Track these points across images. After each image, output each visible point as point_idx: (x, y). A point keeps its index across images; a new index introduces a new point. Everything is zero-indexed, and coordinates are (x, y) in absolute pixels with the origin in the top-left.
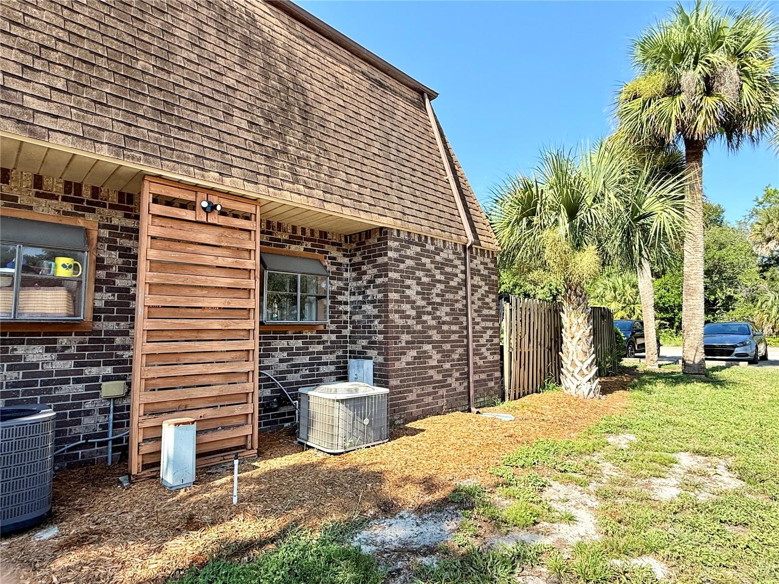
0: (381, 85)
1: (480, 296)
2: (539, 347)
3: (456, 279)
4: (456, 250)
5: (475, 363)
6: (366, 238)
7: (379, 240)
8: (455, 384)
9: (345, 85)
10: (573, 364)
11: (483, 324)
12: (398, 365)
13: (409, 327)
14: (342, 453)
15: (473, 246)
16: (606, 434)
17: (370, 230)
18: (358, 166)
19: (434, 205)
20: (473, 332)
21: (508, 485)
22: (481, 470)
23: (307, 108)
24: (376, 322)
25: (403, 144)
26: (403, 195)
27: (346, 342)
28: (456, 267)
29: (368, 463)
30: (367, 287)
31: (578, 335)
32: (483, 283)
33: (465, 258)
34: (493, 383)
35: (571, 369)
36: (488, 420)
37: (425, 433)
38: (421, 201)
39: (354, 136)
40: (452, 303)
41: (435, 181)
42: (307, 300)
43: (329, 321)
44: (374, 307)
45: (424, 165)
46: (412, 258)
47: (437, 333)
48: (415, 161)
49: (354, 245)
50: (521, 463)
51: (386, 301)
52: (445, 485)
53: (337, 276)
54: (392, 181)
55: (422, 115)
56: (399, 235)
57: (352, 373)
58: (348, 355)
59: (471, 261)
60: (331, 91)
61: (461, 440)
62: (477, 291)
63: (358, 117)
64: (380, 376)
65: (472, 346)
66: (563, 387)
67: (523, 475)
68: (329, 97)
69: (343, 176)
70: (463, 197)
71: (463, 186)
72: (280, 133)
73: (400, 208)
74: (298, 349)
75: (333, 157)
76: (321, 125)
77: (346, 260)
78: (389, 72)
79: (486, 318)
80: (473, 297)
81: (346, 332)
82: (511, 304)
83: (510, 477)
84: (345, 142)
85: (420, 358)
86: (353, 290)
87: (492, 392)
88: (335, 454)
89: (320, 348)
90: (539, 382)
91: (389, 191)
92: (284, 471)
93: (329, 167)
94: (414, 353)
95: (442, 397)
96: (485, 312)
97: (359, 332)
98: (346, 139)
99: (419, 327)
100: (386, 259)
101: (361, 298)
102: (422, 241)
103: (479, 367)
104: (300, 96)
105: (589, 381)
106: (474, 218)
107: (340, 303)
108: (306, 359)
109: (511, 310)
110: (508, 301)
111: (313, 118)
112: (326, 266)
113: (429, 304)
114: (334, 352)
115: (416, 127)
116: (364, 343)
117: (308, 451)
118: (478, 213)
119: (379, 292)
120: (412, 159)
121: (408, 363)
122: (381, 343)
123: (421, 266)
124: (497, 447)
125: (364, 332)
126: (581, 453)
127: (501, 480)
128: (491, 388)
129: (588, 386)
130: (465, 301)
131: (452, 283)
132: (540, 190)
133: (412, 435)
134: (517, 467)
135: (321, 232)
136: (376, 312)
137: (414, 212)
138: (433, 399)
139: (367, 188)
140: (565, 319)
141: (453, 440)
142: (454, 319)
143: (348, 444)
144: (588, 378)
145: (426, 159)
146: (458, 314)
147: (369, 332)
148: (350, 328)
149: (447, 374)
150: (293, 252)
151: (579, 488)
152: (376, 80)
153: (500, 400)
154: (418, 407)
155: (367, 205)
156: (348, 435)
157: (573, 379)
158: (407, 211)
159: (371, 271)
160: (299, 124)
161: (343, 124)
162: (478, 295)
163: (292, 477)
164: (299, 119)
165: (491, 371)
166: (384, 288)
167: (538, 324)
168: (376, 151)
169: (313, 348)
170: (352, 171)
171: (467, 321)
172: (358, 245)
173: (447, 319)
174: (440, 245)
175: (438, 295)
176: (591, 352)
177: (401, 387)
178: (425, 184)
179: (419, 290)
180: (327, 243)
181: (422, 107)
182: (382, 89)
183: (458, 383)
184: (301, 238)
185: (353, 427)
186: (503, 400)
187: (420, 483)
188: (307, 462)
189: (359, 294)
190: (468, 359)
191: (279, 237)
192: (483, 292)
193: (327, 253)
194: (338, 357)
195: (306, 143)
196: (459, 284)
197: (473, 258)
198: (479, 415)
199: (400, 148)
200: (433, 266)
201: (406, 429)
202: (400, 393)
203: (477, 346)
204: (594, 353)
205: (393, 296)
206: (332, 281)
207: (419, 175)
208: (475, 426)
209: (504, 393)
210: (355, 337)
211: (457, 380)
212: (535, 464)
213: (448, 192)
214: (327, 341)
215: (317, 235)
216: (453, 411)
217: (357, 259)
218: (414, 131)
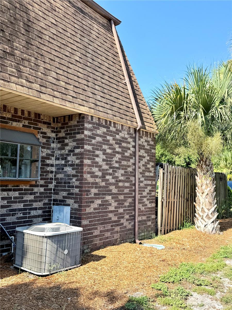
0: (82, 12)
1: (144, 163)
2: (181, 198)
3: (129, 151)
4: (130, 131)
5: (139, 209)
6: (69, 120)
7: (78, 122)
8: (126, 223)
9: (57, 9)
10: (203, 210)
11: (145, 182)
12: (88, 210)
13: (96, 183)
14: (48, 275)
15: (141, 129)
16: (224, 259)
17: (72, 115)
18: (65, 68)
19: (116, 100)
20: (139, 188)
21: (165, 296)
22: (145, 285)
23: (30, 24)
24: (74, 180)
25: (97, 55)
26: (96, 92)
27: (51, 193)
28: (129, 143)
29: (67, 282)
30: (68, 155)
31: (206, 192)
32: (146, 155)
33: (135, 137)
34: (150, 223)
35: (201, 214)
36: (148, 249)
37: (106, 259)
38: (108, 97)
39: (63, 46)
40: (125, 168)
41: (117, 83)
42: (23, 162)
43: (39, 178)
44: (73, 169)
45: (110, 71)
46: (100, 136)
47: (116, 188)
48: (104, 68)
49: (60, 125)
50: (172, 280)
51: (81, 165)
52: (122, 297)
53: (46, 146)
54: (88, 81)
55: (110, 36)
56: (92, 119)
57: (55, 216)
58: (52, 202)
59: (139, 140)
60: (47, 12)
61: (131, 264)
62: (142, 160)
63: (66, 33)
64: (75, 218)
65: (138, 197)
66: (196, 226)
67: (174, 288)
68: (45, 17)
69: (54, 75)
70: (135, 95)
71: (135, 88)
72: (9, 40)
73: (93, 101)
74: (15, 198)
75: (47, 60)
76: (39, 37)
77: (53, 135)
78: (88, 3)
79: (147, 178)
80: (139, 164)
81: (51, 186)
82: (164, 169)
83: (166, 290)
84: (56, 51)
85: (103, 205)
86: (58, 156)
87: (150, 229)
88: (42, 276)
89: (32, 197)
90: (180, 222)
91: (86, 88)
92: (5, 290)
93: (44, 68)
94: (99, 202)
95: (117, 232)
96: (147, 174)
97: (60, 186)
98: (57, 48)
99: (103, 184)
100: (83, 136)
101: (63, 162)
102: (107, 124)
103: (142, 211)
104: (25, 14)
105: (213, 222)
106: (142, 110)
107: (48, 165)
108: (21, 206)
109: (164, 173)
110: (162, 167)
111: (34, 31)
112: (39, 139)
113: (110, 168)
114: (42, 200)
115: (105, 44)
116: (65, 194)
117: (22, 274)
118: (144, 107)
119: (77, 159)
120: (102, 67)
121: (95, 209)
122: (77, 194)
123: (106, 142)
124: (156, 269)
125: (65, 187)
126: (209, 272)
127: (159, 292)
128: (149, 226)
129: (212, 225)
130: (134, 166)
131: (126, 154)
132: (186, 93)
133: (97, 260)
134: (169, 283)
135: (36, 114)
136: (74, 172)
137: (103, 104)
138: (111, 234)
139: (71, 85)
140: (198, 180)
141: (126, 264)
142: (127, 178)
143: (52, 268)
144: (212, 220)
145: (111, 67)
146: (129, 175)
147: (69, 187)
148: (54, 183)
149: (121, 216)
150: (15, 127)
151: (210, 296)
152: (78, 8)
153: (154, 234)
154: (100, 240)
155: (71, 97)
156: (52, 262)
157: (202, 220)
158: (98, 103)
159: (71, 144)
160: (23, 35)
161: (55, 37)
162: (142, 163)
163: (11, 294)
164: (23, 31)
165: (149, 214)
166: (81, 156)
167: (180, 183)
168: (78, 59)
169: (27, 197)
170: (60, 72)
171: (135, 180)
172: (62, 124)
173: (122, 178)
174: (119, 127)
175: (116, 162)
176: (215, 203)
177: (90, 225)
178: (111, 85)
179: (105, 158)
180: (40, 122)
181: (110, 30)
182: (83, 15)
183: (128, 222)
184: (20, 117)
185: (56, 256)
186: (157, 235)
187: (105, 296)
188: (21, 283)
189: (62, 159)
190: (135, 206)
191: (4, 116)
192: (146, 161)
193: (40, 129)
194: (44, 204)
195: (28, 49)
196: (131, 154)
197: (140, 137)
198: (141, 245)
199: (94, 58)
200: (114, 142)
201: (93, 256)
202: (89, 230)
203: (141, 197)
204: (216, 204)
205: (87, 162)
206: (43, 150)
207: (107, 78)
208: (140, 253)
209: (157, 230)
210: (58, 190)
211: (127, 220)
212: (181, 280)
213: (125, 91)
214: (37, 193)
215: (33, 116)
216: (124, 242)
217: (62, 134)
218: (104, 46)
